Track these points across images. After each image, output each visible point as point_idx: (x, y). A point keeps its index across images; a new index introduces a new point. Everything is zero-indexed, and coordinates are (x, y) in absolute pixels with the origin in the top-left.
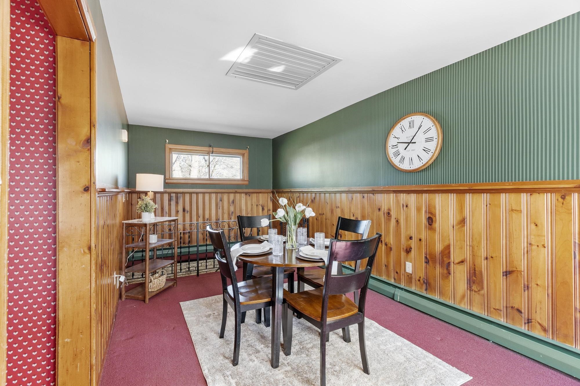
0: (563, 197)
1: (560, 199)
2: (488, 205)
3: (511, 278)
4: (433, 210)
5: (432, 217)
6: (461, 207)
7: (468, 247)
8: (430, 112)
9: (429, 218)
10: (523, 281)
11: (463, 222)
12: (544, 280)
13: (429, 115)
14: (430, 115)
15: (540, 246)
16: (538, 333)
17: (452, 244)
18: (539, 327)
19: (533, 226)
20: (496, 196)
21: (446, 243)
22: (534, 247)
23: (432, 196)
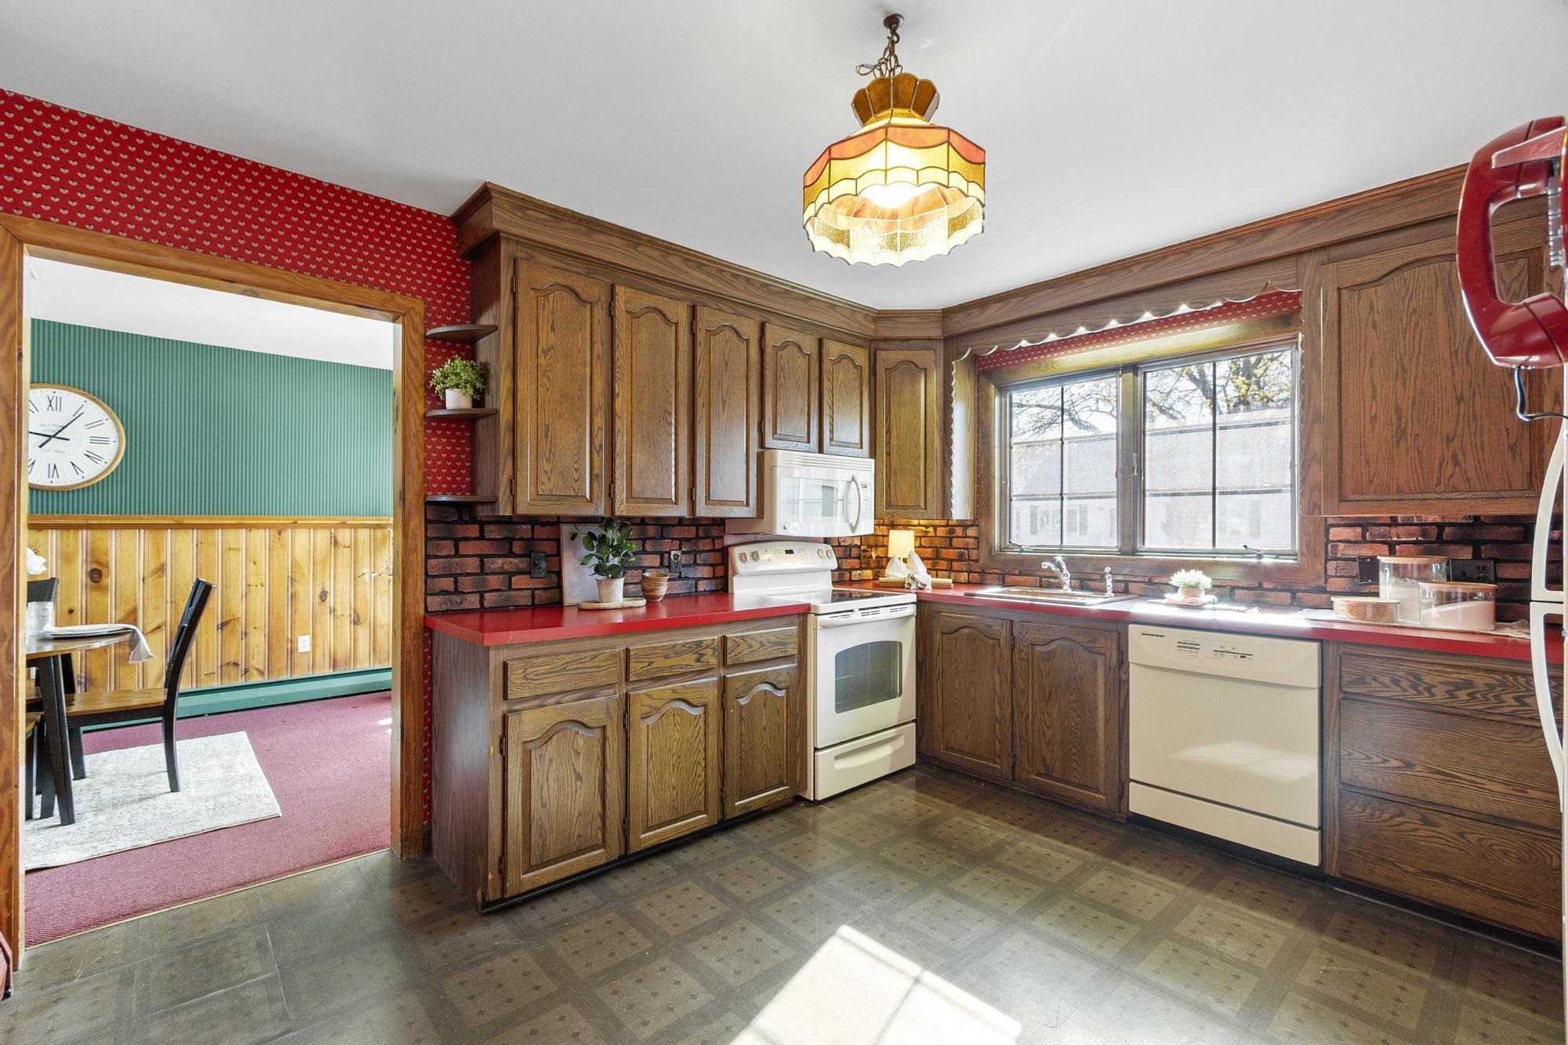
0: (280, 533)
1: (277, 535)
2: (199, 545)
3: (227, 629)
4: (102, 558)
5: (99, 568)
6: (158, 550)
7: (169, 605)
8: (104, 394)
9: (93, 571)
10: (241, 628)
11: (161, 570)
12: (260, 619)
13: (101, 401)
14: (99, 398)
15: (259, 585)
16: (256, 679)
17: (141, 605)
18: (255, 672)
19: (252, 565)
20: (210, 532)
21: (129, 607)
22: (253, 588)
23: (99, 534)
